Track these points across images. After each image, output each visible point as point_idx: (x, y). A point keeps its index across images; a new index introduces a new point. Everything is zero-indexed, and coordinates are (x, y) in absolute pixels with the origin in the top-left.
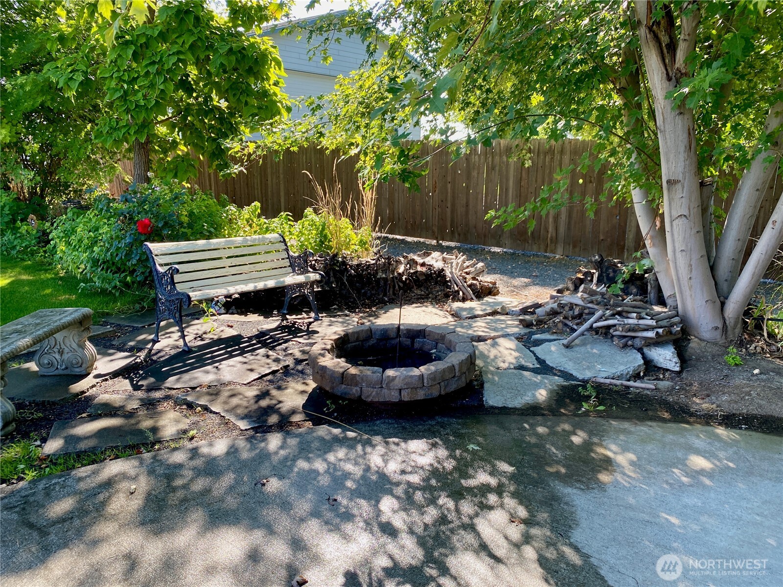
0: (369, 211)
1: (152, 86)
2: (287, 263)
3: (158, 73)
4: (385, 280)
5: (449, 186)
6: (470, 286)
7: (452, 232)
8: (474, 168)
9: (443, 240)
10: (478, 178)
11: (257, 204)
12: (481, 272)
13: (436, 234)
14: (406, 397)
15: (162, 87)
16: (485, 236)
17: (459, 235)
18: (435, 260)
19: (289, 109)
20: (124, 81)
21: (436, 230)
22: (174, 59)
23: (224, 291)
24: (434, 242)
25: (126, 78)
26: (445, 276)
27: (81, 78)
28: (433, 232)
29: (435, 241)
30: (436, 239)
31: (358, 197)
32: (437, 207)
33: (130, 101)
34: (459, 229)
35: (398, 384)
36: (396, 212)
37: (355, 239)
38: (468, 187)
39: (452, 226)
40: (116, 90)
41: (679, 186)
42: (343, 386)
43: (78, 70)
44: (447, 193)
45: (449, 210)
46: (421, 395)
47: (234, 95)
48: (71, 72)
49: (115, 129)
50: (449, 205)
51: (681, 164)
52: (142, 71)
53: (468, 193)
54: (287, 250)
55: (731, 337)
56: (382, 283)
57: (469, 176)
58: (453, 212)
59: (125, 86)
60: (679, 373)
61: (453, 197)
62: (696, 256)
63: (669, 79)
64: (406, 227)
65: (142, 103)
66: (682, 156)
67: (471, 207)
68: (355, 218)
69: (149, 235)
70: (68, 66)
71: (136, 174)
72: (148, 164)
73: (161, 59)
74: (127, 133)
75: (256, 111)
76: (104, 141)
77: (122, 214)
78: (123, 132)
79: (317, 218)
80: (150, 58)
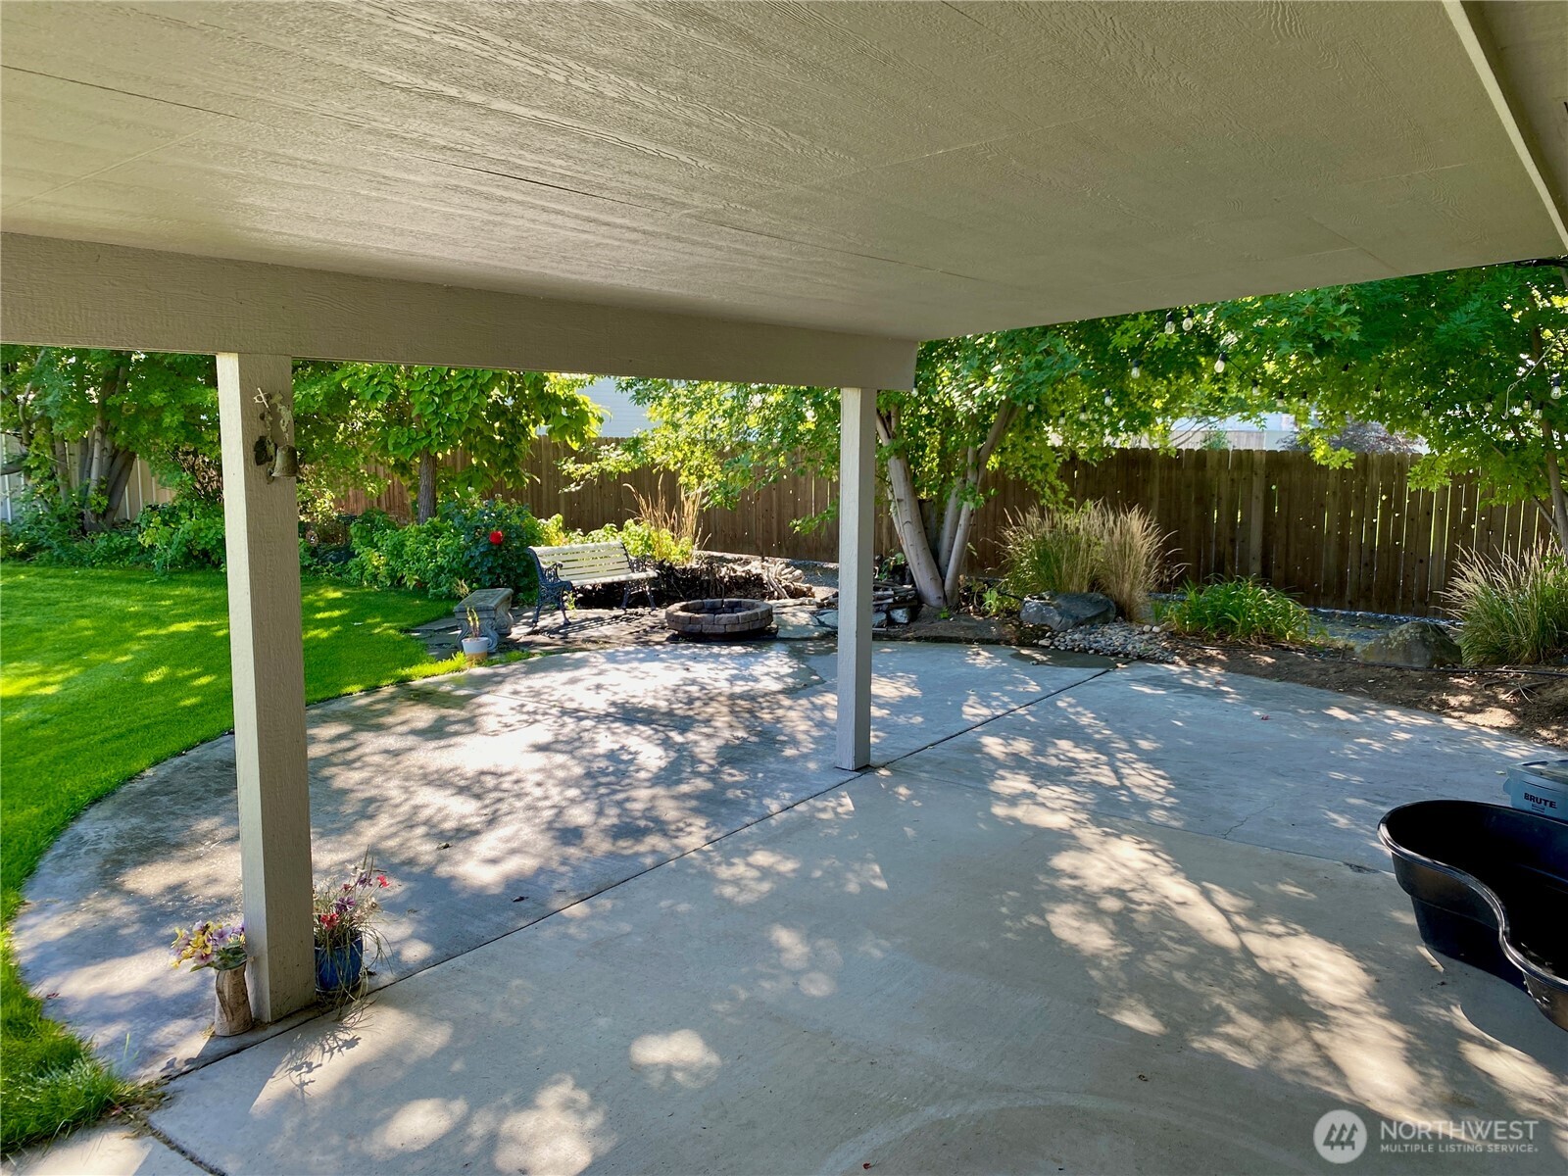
0: (690, 521)
1: (465, 399)
2: (627, 565)
3: (473, 387)
4: (708, 581)
5: (773, 493)
6: (786, 587)
7: (780, 546)
9: (768, 556)
10: (806, 483)
11: (559, 516)
12: (797, 579)
14: (729, 629)
15: (476, 401)
16: (816, 549)
18: (755, 566)
19: (601, 420)
20: (436, 395)
23: (592, 581)
25: (439, 392)
26: (762, 579)
27: (390, 391)
28: (758, 547)
31: (681, 508)
32: (761, 518)
33: (443, 415)
35: (723, 622)
36: (712, 524)
37: (676, 550)
38: (795, 493)
39: (778, 540)
40: (428, 404)
41: (903, 503)
44: (771, 501)
45: (774, 521)
46: (737, 629)
47: (542, 404)
49: (414, 440)
50: (775, 515)
51: (903, 489)
52: (454, 384)
53: (795, 502)
54: (626, 554)
55: (950, 604)
56: (705, 585)
57: (796, 481)
58: (778, 522)
59: (437, 400)
60: (907, 624)
61: (779, 505)
62: (920, 549)
63: (889, 437)
64: (725, 541)
65: (456, 417)
66: (903, 484)
68: (676, 529)
69: (500, 545)
70: (371, 378)
71: (423, 483)
72: (434, 473)
73: (475, 374)
74: (430, 445)
75: (567, 422)
76: (405, 453)
77: (477, 527)
78: (425, 442)
79: (640, 530)
80: (463, 373)
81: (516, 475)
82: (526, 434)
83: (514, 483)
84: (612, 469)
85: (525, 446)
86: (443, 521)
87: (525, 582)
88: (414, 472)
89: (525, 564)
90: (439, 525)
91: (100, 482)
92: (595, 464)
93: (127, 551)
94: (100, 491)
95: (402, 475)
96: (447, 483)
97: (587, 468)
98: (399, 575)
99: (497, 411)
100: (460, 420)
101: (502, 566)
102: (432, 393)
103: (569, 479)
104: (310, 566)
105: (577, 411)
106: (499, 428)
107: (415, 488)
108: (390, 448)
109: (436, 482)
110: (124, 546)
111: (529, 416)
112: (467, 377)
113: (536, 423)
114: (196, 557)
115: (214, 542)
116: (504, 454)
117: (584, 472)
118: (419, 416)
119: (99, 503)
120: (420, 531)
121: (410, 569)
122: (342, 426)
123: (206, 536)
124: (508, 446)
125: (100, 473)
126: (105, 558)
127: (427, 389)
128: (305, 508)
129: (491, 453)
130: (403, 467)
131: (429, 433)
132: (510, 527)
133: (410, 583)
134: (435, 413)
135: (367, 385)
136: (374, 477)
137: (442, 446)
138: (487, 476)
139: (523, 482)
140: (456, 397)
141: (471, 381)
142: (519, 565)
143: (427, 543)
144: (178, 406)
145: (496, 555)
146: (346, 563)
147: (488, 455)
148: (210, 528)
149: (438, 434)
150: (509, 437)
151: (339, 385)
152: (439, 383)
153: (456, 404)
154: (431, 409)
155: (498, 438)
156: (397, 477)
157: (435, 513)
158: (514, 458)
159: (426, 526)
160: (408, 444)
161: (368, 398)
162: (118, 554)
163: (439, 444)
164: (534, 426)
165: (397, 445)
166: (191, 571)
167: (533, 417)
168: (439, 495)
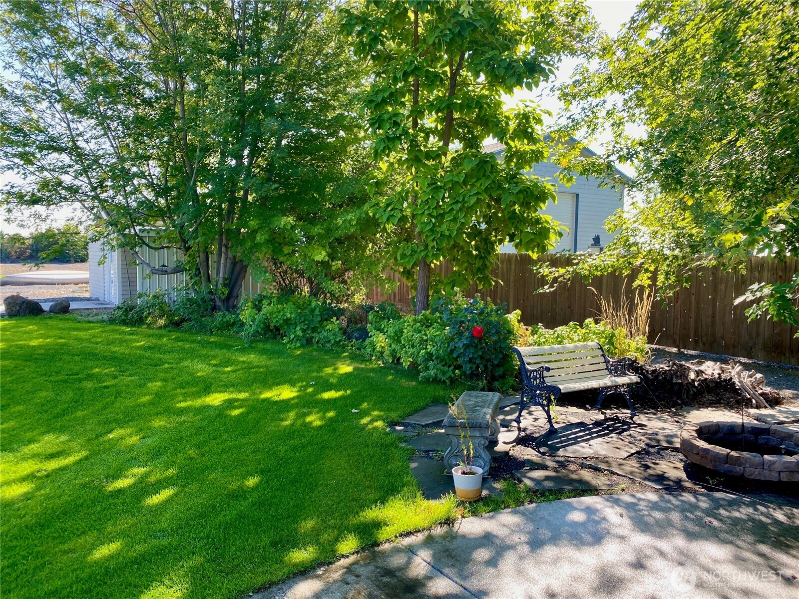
2: (604, 366)
3: (461, 209)
4: (681, 385)
5: (693, 297)
7: (696, 342)
8: (721, 282)
9: (685, 348)
10: (725, 291)
11: (518, 312)
12: (760, 382)
13: (678, 342)
14: (785, 478)
15: (463, 221)
17: (704, 344)
20: (433, 217)
21: (677, 339)
22: (474, 200)
24: (674, 350)
25: (435, 214)
27: (400, 215)
28: (674, 341)
29: (676, 349)
30: (677, 347)
32: (679, 317)
33: (437, 232)
34: (704, 339)
35: (777, 467)
37: (633, 347)
38: (714, 299)
39: (695, 335)
40: (427, 224)
42: (727, 465)
43: (396, 209)
44: (691, 304)
45: (692, 321)
47: (513, 223)
48: (391, 210)
49: (416, 252)
50: (693, 315)
52: (447, 208)
53: (714, 306)
54: (604, 356)
56: (676, 387)
57: (715, 290)
58: (696, 322)
59: (433, 220)
61: (698, 308)
65: (447, 233)
67: (717, 318)
69: (480, 339)
70: (388, 205)
71: (420, 285)
72: (429, 277)
73: (463, 199)
74: (427, 255)
75: (533, 237)
76: (409, 262)
77: (462, 322)
78: (423, 254)
79: (600, 327)
80: (455, 198)
81: (485, 279)
82: (494, 250)
83: (484, 285)
84: (587, 273)
85: (492, 259)
86: (433, 313)
87: (499, 372)
88: (415, 277)
89: (501, 356)
90: (430, 316)
91: (225, 279)
92: (570, 269)
93: (233, 324)
94: (225, 285)
95: (408, 278)
96: (436, 285)
97: (562, 271)
98: (398, 355)
99: (475, 233)
100: (450, 236)
101: (481, 357)
102: (430, 215)
103: (543, 281)
104: (340, 341)
105: (540, 228)
106: (474, 245)
107: (414, 287)
108: (399, 258)
109: (429, 283)
110: (232, 320)
111: (496, 236)
112: (457, 202)
113: (501, 241)
114: (271, 331)
115: (281, 322)
116: (478, 263)
117: (557, 275)
118: (420, 233)
119: (223, 293)
120: (415, 321)
121: (406, 353)
122: (370, 245)
123: (277, 317)
124: (481, 258)
125: (225, 273)
126: (219, 329)
127: (426, 212)
128: (348, 299)
129: (469, 263)
130: (408, 273)
131: (427, 246)
132: (490, 323)
133: (406, 363)
134: (432, 230)
135: (385, 211)
136: (390, 279)
137: (436, 257)
138: (466, 279)
139: (490, 284)
140: (448, 218)
141: (460, 205)
142: (496, 357)
143: (420, 332)
144: (267, 229)
145: (476, 347)
146: (364, 341)
147: (466, 264)
148: (279, 312)
149: (433, 247)
150: (482, 251)
151: (367, 214)
152: (435, 208)
153: (447, 223)
154: (428, 228)
155: (474, 252)
156: (404, 280)
157: (426, 309)
158: (485, 266)
159: (420, 317)
160: (411, 255)
161: (385, 220)
162: (228, 326)
163: (433, 255)
164: (500, 244)
165: (403, 256)
166: (266, 340)
167: (499, 237)
168: (431, 293)
